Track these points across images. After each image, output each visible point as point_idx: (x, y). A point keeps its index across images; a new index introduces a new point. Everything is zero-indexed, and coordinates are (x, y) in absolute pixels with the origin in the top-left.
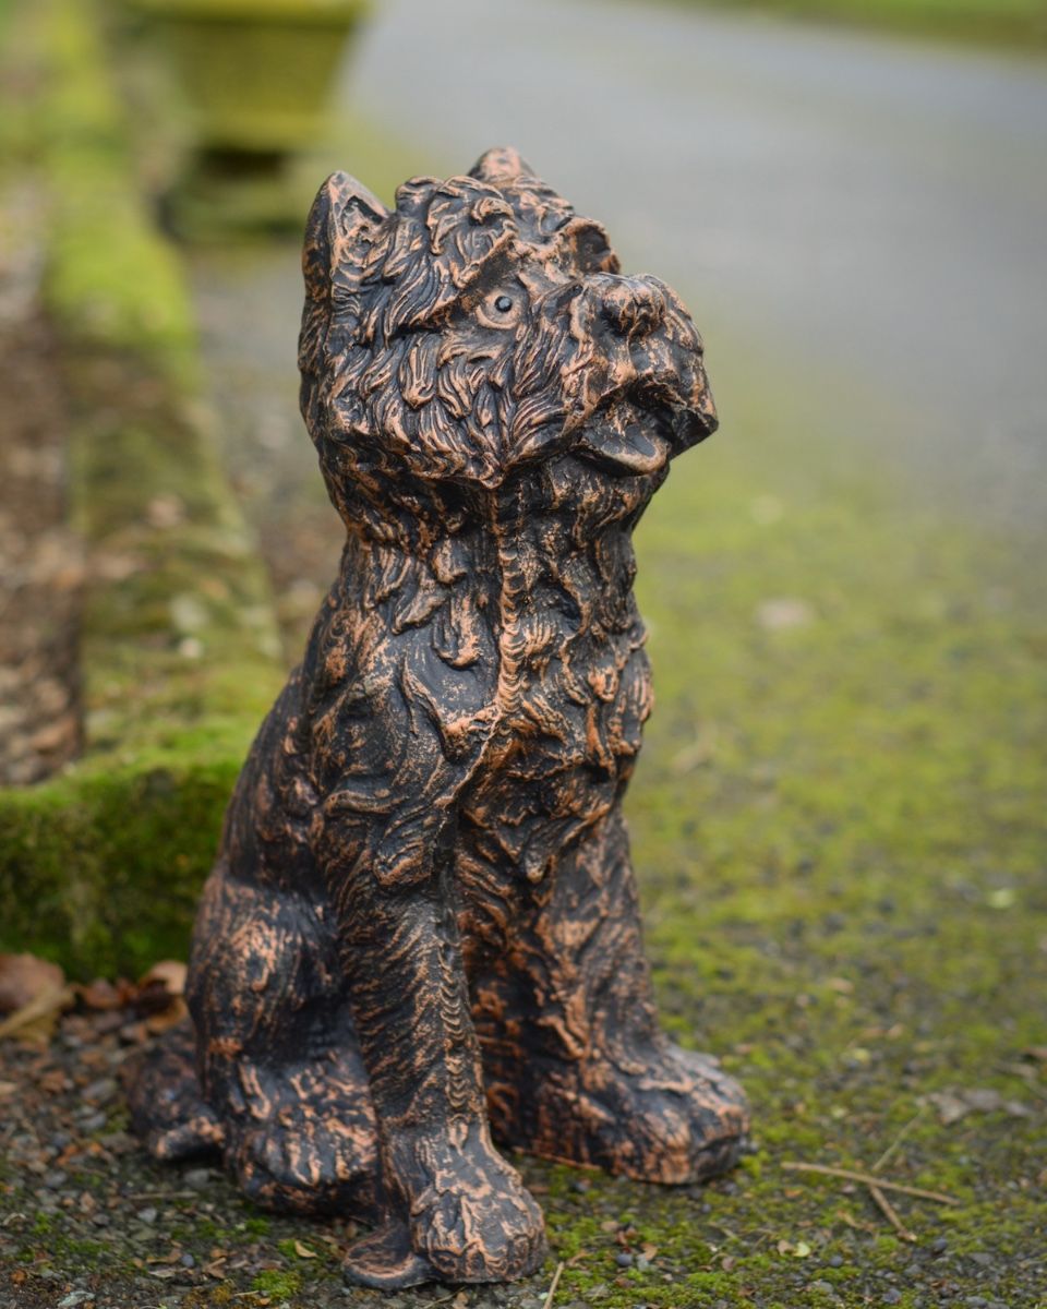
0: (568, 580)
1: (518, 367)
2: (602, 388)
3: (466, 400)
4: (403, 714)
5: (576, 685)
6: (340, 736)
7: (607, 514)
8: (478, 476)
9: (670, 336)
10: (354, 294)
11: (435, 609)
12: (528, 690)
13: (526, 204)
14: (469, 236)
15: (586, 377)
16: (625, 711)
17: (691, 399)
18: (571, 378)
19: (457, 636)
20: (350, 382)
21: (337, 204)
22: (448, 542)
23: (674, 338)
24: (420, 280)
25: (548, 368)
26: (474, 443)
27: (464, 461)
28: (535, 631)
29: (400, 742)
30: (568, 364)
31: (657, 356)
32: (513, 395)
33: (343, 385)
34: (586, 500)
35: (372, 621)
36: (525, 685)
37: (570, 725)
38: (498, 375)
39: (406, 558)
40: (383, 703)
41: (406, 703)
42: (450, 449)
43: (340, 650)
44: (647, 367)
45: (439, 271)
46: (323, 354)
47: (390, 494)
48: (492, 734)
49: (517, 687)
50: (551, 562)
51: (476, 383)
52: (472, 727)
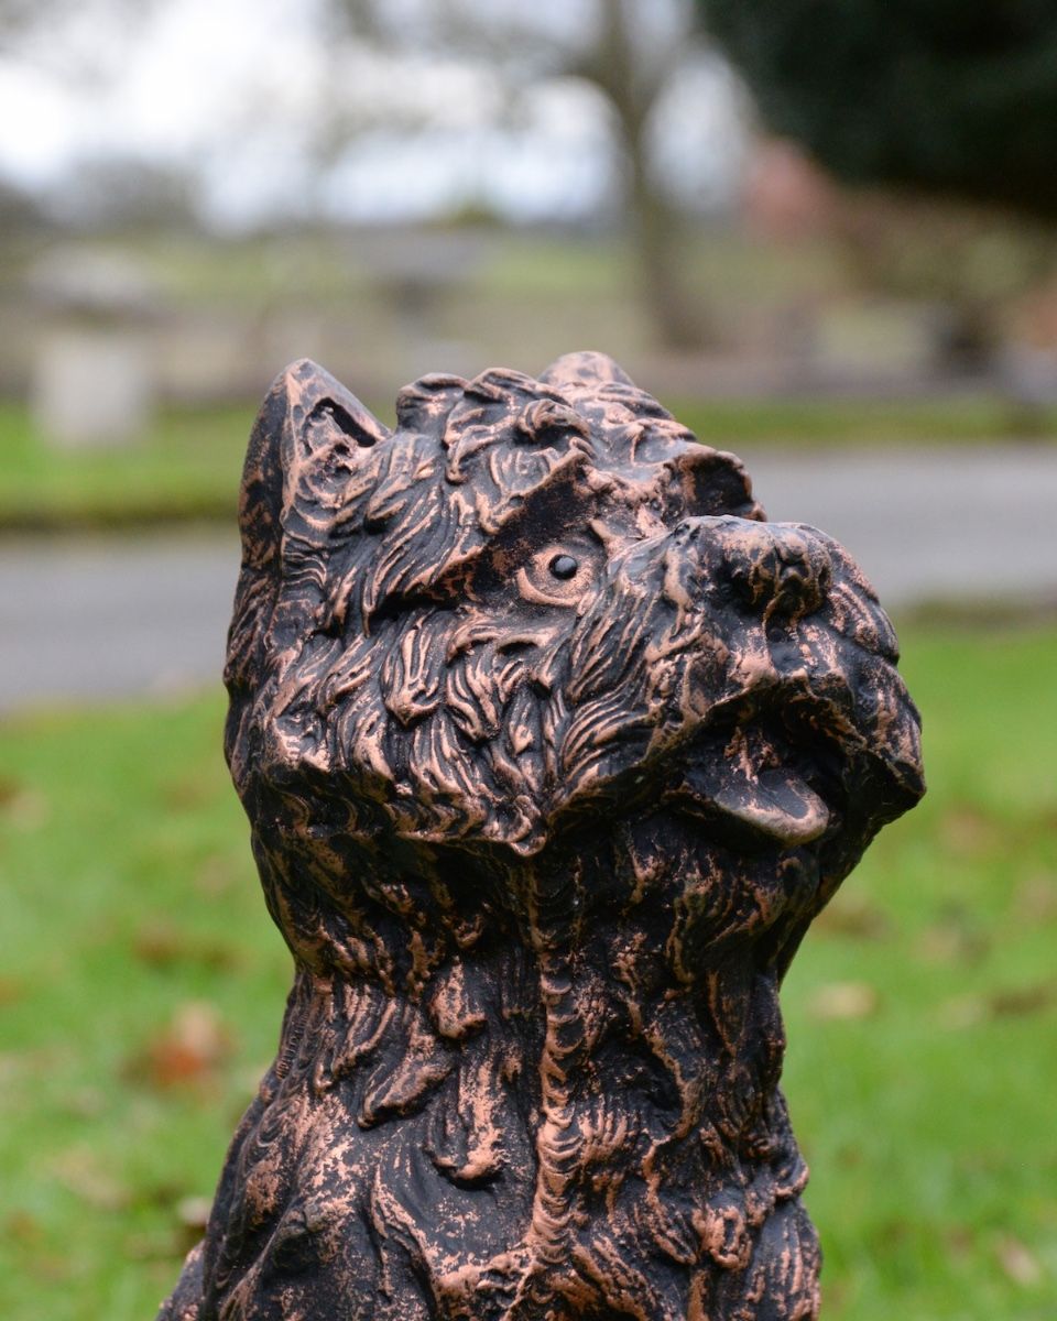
0: (657, 1038)
1: (577, 655)
2: (718, 693)
3: (491, 712)
4: (368, 1261)
5: (669, 1227)
6: (262, 1310)
7: (727, 921)
8: (505, 836)
9: (839, 625)
10: (318, 552)
11: (434, 1087)
12: (583, 1228)
13: (613, 422)
14: (510, 456)
15: (688, 667)
16: (762, 1300)
17: (874, 733)
18: (662, 665)
19: (467, 1129)
20: (304, 689)
21: (297, 407)
22: (458, 970)
23: (846, 630)
24: (427, 522)
25: (624, 651)
26: (499, 781)
27: (483, 812)
28: (600, 1121)
29: (361, 1310)
30: (659, 643)
31: (815, 652)
32: (567, 699)
33: (292, 695)
34: (688, 890)
35: (325, 1109)
36: (580, 1216)
37: (659, 1298)
38: (546, 668)
39: (388, 1001)
40: (335, 1244)
41: (374, 1241)
42: (459, 789)
43: (271, 1163)
44: (797, 669)
45: (458, 509)
46: (262, 650)
47: (364, 882)
48: (519, 1298)
49: (564, 1219)
50: (628, 1001)
51: (509, 683)
52: (484, 1283)
